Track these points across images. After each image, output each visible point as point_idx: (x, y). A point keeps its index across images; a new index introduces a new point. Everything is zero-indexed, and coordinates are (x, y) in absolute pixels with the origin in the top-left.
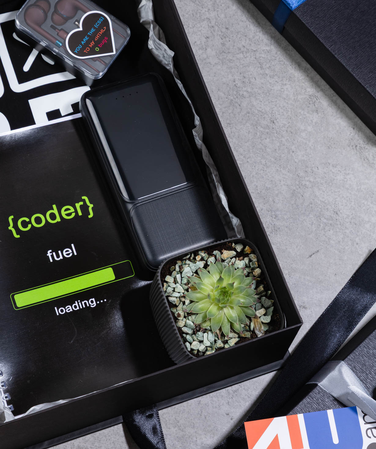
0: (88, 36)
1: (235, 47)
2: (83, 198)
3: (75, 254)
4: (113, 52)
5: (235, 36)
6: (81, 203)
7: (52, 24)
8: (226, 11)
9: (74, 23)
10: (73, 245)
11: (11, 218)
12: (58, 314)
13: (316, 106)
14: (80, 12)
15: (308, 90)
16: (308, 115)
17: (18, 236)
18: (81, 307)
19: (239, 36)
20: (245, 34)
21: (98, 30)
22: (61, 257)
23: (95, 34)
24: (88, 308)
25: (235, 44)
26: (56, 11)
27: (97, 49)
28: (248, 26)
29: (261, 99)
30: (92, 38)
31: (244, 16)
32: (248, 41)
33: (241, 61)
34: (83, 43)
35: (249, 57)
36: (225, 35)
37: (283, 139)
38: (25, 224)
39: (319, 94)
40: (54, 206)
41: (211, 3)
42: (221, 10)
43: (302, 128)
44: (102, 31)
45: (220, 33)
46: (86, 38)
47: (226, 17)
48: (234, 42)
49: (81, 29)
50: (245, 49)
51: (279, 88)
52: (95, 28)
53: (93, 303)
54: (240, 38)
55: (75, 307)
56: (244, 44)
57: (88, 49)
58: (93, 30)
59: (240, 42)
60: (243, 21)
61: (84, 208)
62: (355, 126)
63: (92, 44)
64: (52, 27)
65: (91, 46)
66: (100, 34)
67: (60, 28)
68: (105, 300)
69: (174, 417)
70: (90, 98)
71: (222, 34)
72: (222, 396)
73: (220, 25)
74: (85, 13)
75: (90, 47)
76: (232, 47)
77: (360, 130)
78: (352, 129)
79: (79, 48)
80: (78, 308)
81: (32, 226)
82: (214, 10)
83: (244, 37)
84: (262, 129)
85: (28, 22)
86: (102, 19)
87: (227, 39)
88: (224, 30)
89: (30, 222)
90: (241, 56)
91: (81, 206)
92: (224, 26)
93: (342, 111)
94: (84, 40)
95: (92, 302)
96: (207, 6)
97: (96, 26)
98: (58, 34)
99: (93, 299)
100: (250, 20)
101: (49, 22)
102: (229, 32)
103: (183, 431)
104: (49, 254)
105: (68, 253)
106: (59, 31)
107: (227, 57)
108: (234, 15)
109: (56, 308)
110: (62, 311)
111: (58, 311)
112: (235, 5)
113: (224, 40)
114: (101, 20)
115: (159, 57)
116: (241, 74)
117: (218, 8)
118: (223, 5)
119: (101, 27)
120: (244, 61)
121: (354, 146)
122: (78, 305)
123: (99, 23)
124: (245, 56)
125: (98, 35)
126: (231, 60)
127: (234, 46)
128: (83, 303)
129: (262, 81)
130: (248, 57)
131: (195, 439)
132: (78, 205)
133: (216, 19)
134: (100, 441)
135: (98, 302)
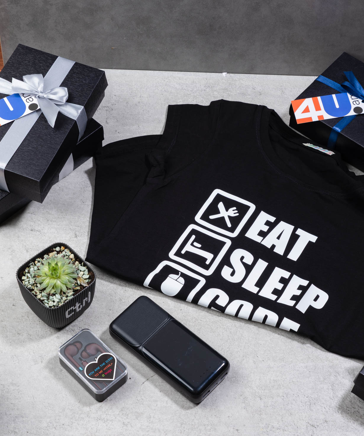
4: (113, 379)
7: (81, 357)
14: (99, 352)
21: (107, 364)
23: (104, 366)
26: (85, 350)
27: (103, 376)
34: (95, 370)
44: (109, 365)
46: (99, 368)
49: (97, 362)
52: (105, 363)
57: (97, 374)
58: (104, 364)
63: (101, 372)
64: (80, 358)
65: (100, 373)
66: (107, 367)
67: (84, 360)
74: (102, 353)
75: (99, 374)
79: (92, 373)
85: (66, 353)
94: (97, 369)
98: (81, 363)
101: (79, 355)
106: (83, 362)
114: (111, 359)
119: (110, 363)
123: (108, 361)
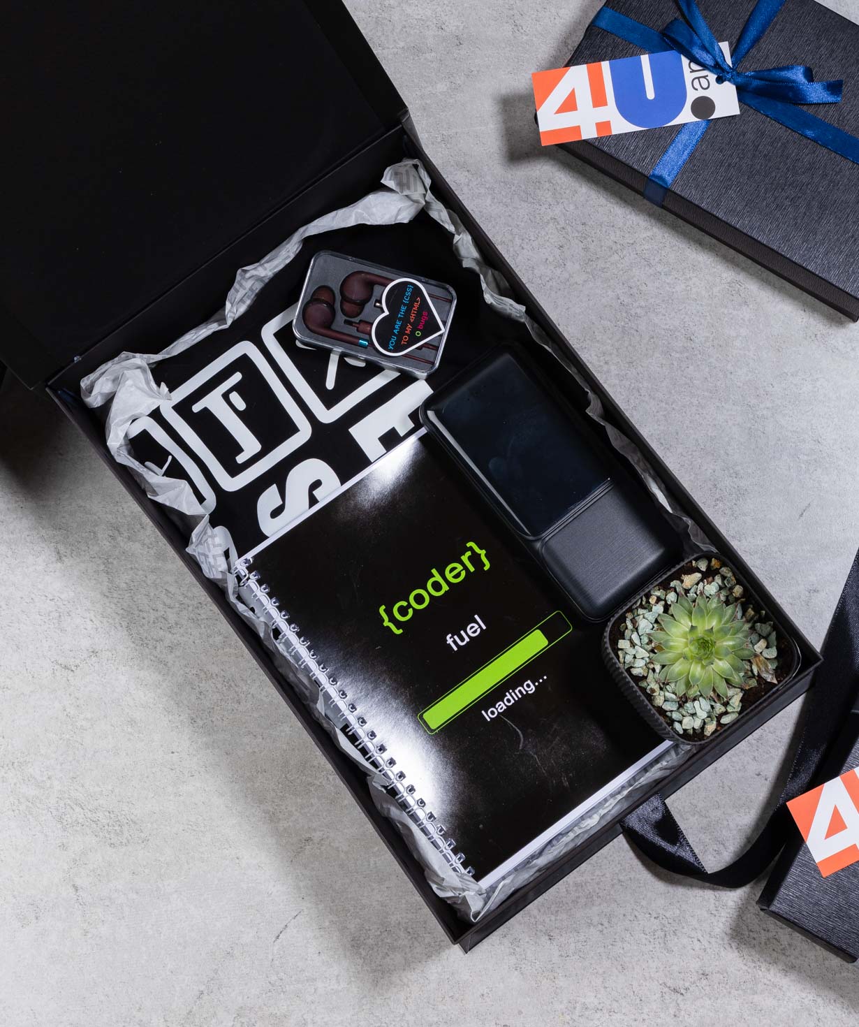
0: (400, 319)
1: (603, 248)
2: (469, 544)
3: (484, 627)
5: (598, 231)
6: (469, 554)
7: (347, 318)
8: (574, 199)
9: (375, 306)
10: (476, 617)
11: (382, 609)
12: (489, 720)
13: (743, 295)
14: (377, 288)
15: (724, 275)
16: (735, 313)
17: (400, 631)
18: (517, 699)
19: (604, 230)
20: (612, 224)
21: (410, 306)
22: (467, 639)
23: (408, 312)
24: (526, 697)
25: (603, 244)
26: (345, 299)
27: (418, 334)
28: (612, 210)
29: (663, 312)
30: (405, 320)
31: (601, 198)
32: (618, 233)
33: (619, 265)
34: (396, 331)
35: (628, 255)
36: (584, 235)
37: (712, 360)
38: (403, 611)
39: (742, 277)
40: (434, 571)
41: (550, 193)
42: (567, 199)
43: (733, 334)
44: (416, 305)
45: (577, 234)
46: (399, 323)
47: (577, 208)
48: (600, 241)
50: (619, 246)
51: (683, 286)
52: (405, 304)
53: (530, 687)
54: (606, 232)
55: (509, 701)
56: (615, 239)
57: (406, 338)
58: (403, 309)
59: (607, 237)
60: (602, 206)
61: (475, 559)
62: (806, 306)
63: (409, 328)
64: (346, 322)
65: (408, 332)
67: (357, 320)
68: (545, 677)
69: (688, 801)
70: (432, 407)
71: (580, 234)
72: (743, 752)
73: (572, 223)
74: (386, 286)
75: (407, 334)
76: (599, 250)
77: (814, 310)
78: (802, 312)
79: (393, 340)
80: (513, 701)
81: (414, 609)
82: (558, 203)
83: (612, 229)
84: (678, 355)
85: (312, 328)
86: (410, 288)
87: (589, 239)
88: (581, 228)
89: (409, 606)
90: (616, 257)
91: (470, 558)
92: (579, 222)
93: (781, 290)
94: (397, 327)
95: (528, 686)
96: (546, 201)
97: (406, 301)
98: (358, 330)
99: (529, 682)
100: (612, 200)
101: (340, 318)
102: (587, 228)
103: (706, 817)
104: (450, 641)
105: (474, 629)
106: (358, 325)
107: (598, 266)
108: (587, 201)
109: (483, 712)
110: (493, 713)
111: (488, 715)
112: (583, 186)
113: (585, 242)
115: (506, 310)
116: (623, 284)
117: (562, 198)
118: (568, 192)
119: (413, 300)
120: (622, 264)
121: (813, 337)
122: (511, 697)
124: (622, 257)
125: (413, 313)
126: (604, 268)
127: (602, 246)
128: (517, 691)
129: (657, 284)
130: (625, 256)
131: (725, 823)
132: (465, 558)
133: (565, 215)
134: (600, 866)
135: (537, 684)
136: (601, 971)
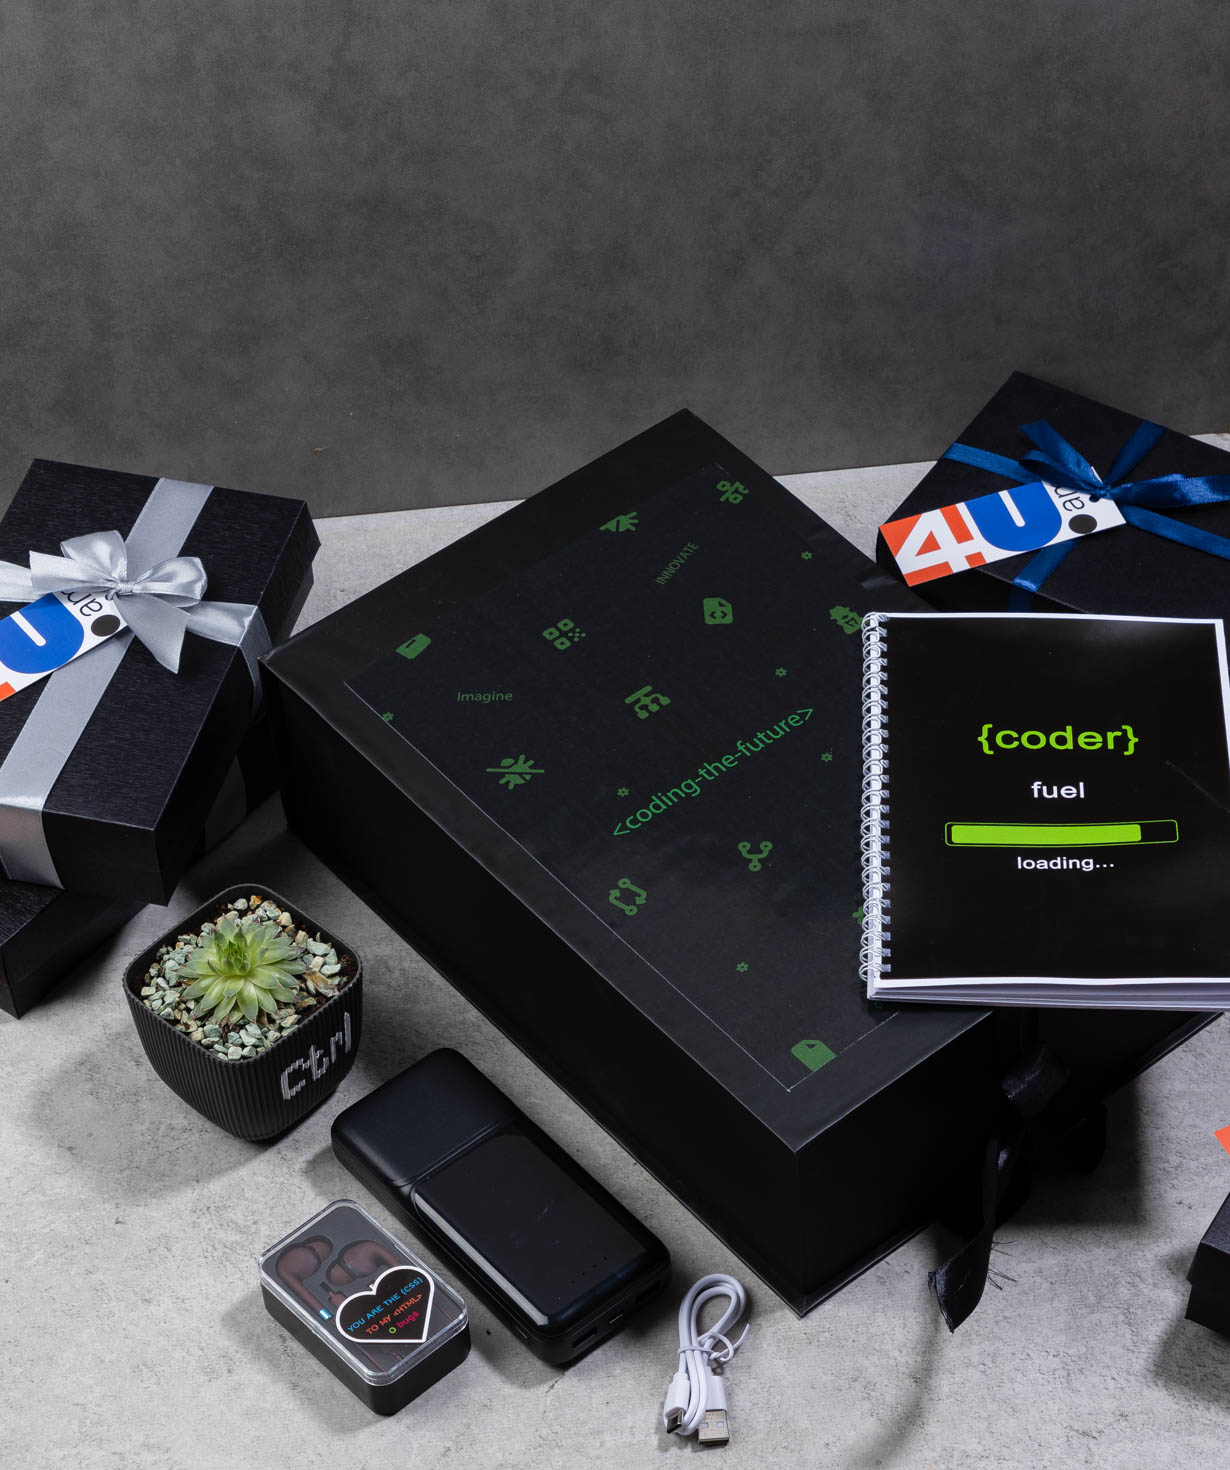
2: (1124, 727)
3: (1082, 796)
6: (1119, 734)
10: (1081, 784)
11: (986, 728)
12: (1020, 867)
17: (992, 753)
18: (1065, 867)
22: (1055, 795)
24: (1077, 872)
38: (1007, 739)
40: (1069, 728)
53: (1088, 865)
55: (1055, 864)
61: (1122, 742)
68: (1112, 866)
80: (1059, 867)
81: (1021, 744)
89: (1019, 739)
91: (1116, 738)
95: (1087, 863)
99: (1091, 861)
104: (1036, 786)
105: (1068, 792)
109: (1019, 859)
110: (1029, 864)
111: (1022, 864)
122: (1059, 863)
128: (1071, 862)
132: (1111, 736)
135: (1098, 866)
136: (985, 1415)
